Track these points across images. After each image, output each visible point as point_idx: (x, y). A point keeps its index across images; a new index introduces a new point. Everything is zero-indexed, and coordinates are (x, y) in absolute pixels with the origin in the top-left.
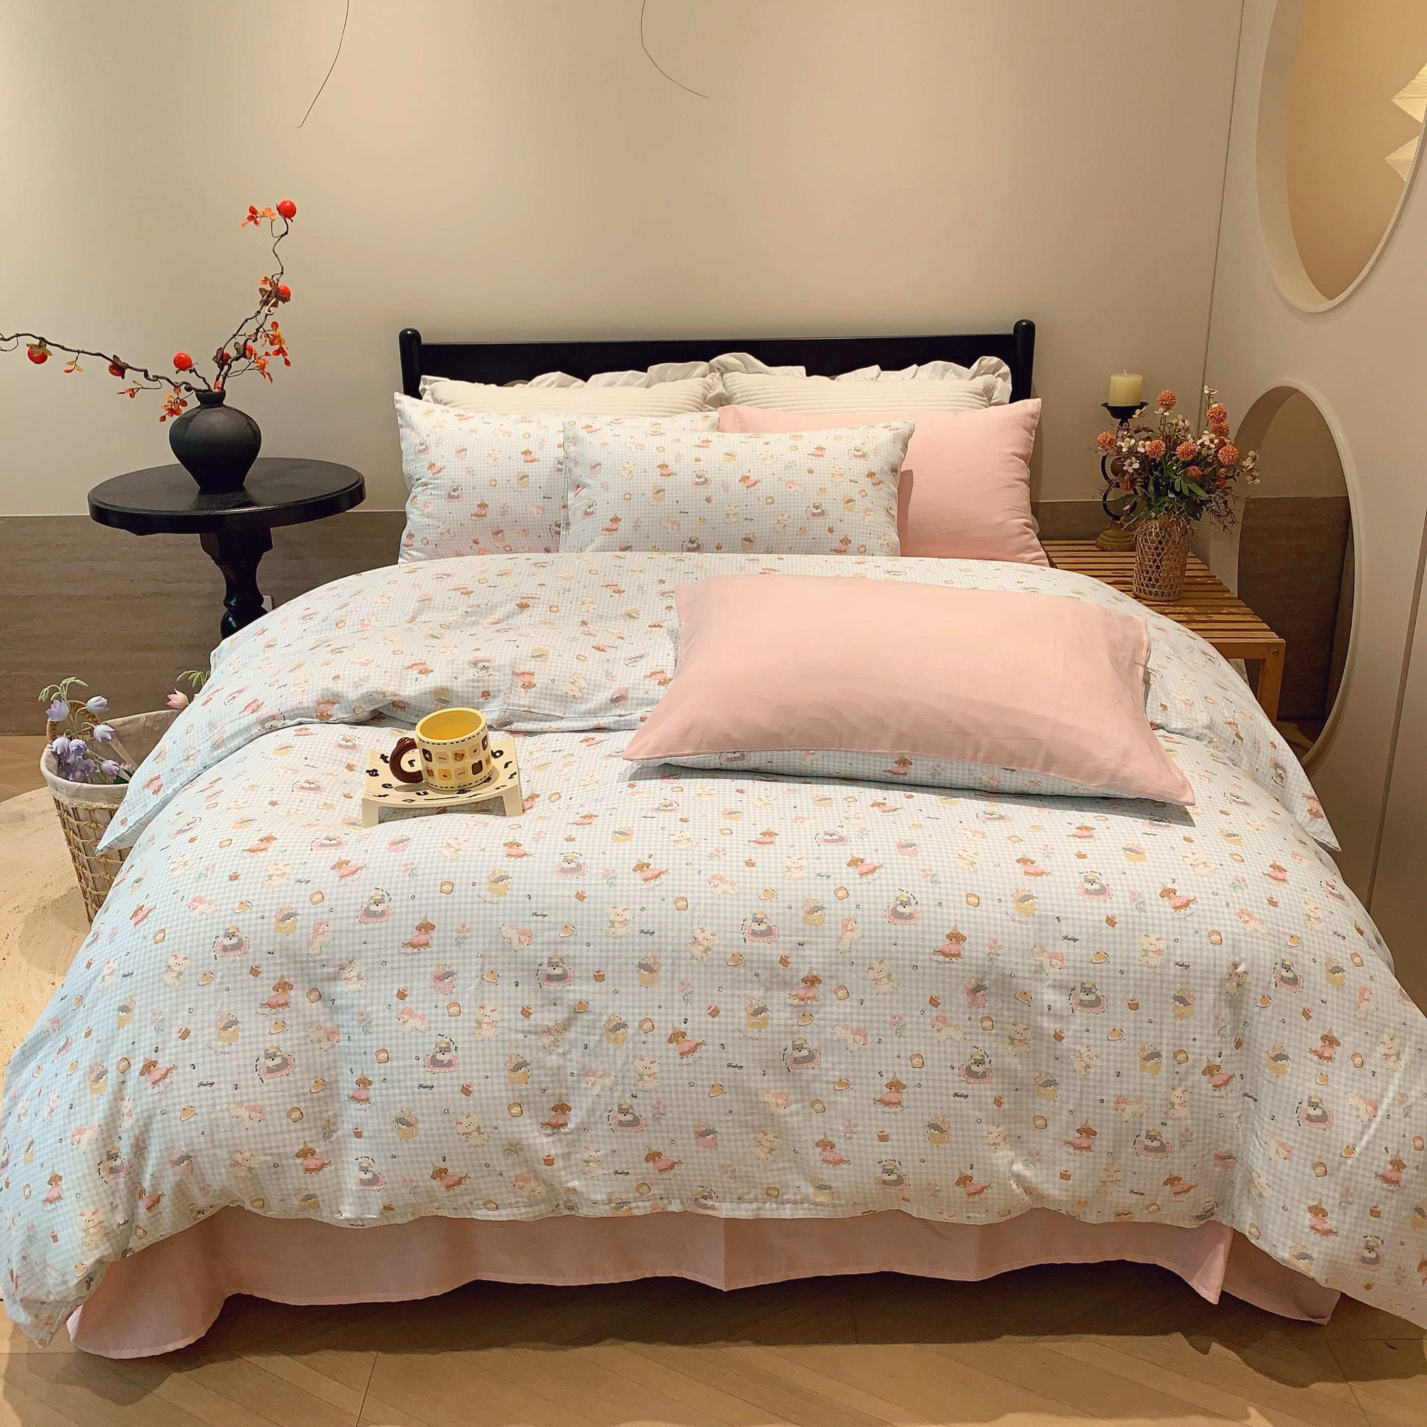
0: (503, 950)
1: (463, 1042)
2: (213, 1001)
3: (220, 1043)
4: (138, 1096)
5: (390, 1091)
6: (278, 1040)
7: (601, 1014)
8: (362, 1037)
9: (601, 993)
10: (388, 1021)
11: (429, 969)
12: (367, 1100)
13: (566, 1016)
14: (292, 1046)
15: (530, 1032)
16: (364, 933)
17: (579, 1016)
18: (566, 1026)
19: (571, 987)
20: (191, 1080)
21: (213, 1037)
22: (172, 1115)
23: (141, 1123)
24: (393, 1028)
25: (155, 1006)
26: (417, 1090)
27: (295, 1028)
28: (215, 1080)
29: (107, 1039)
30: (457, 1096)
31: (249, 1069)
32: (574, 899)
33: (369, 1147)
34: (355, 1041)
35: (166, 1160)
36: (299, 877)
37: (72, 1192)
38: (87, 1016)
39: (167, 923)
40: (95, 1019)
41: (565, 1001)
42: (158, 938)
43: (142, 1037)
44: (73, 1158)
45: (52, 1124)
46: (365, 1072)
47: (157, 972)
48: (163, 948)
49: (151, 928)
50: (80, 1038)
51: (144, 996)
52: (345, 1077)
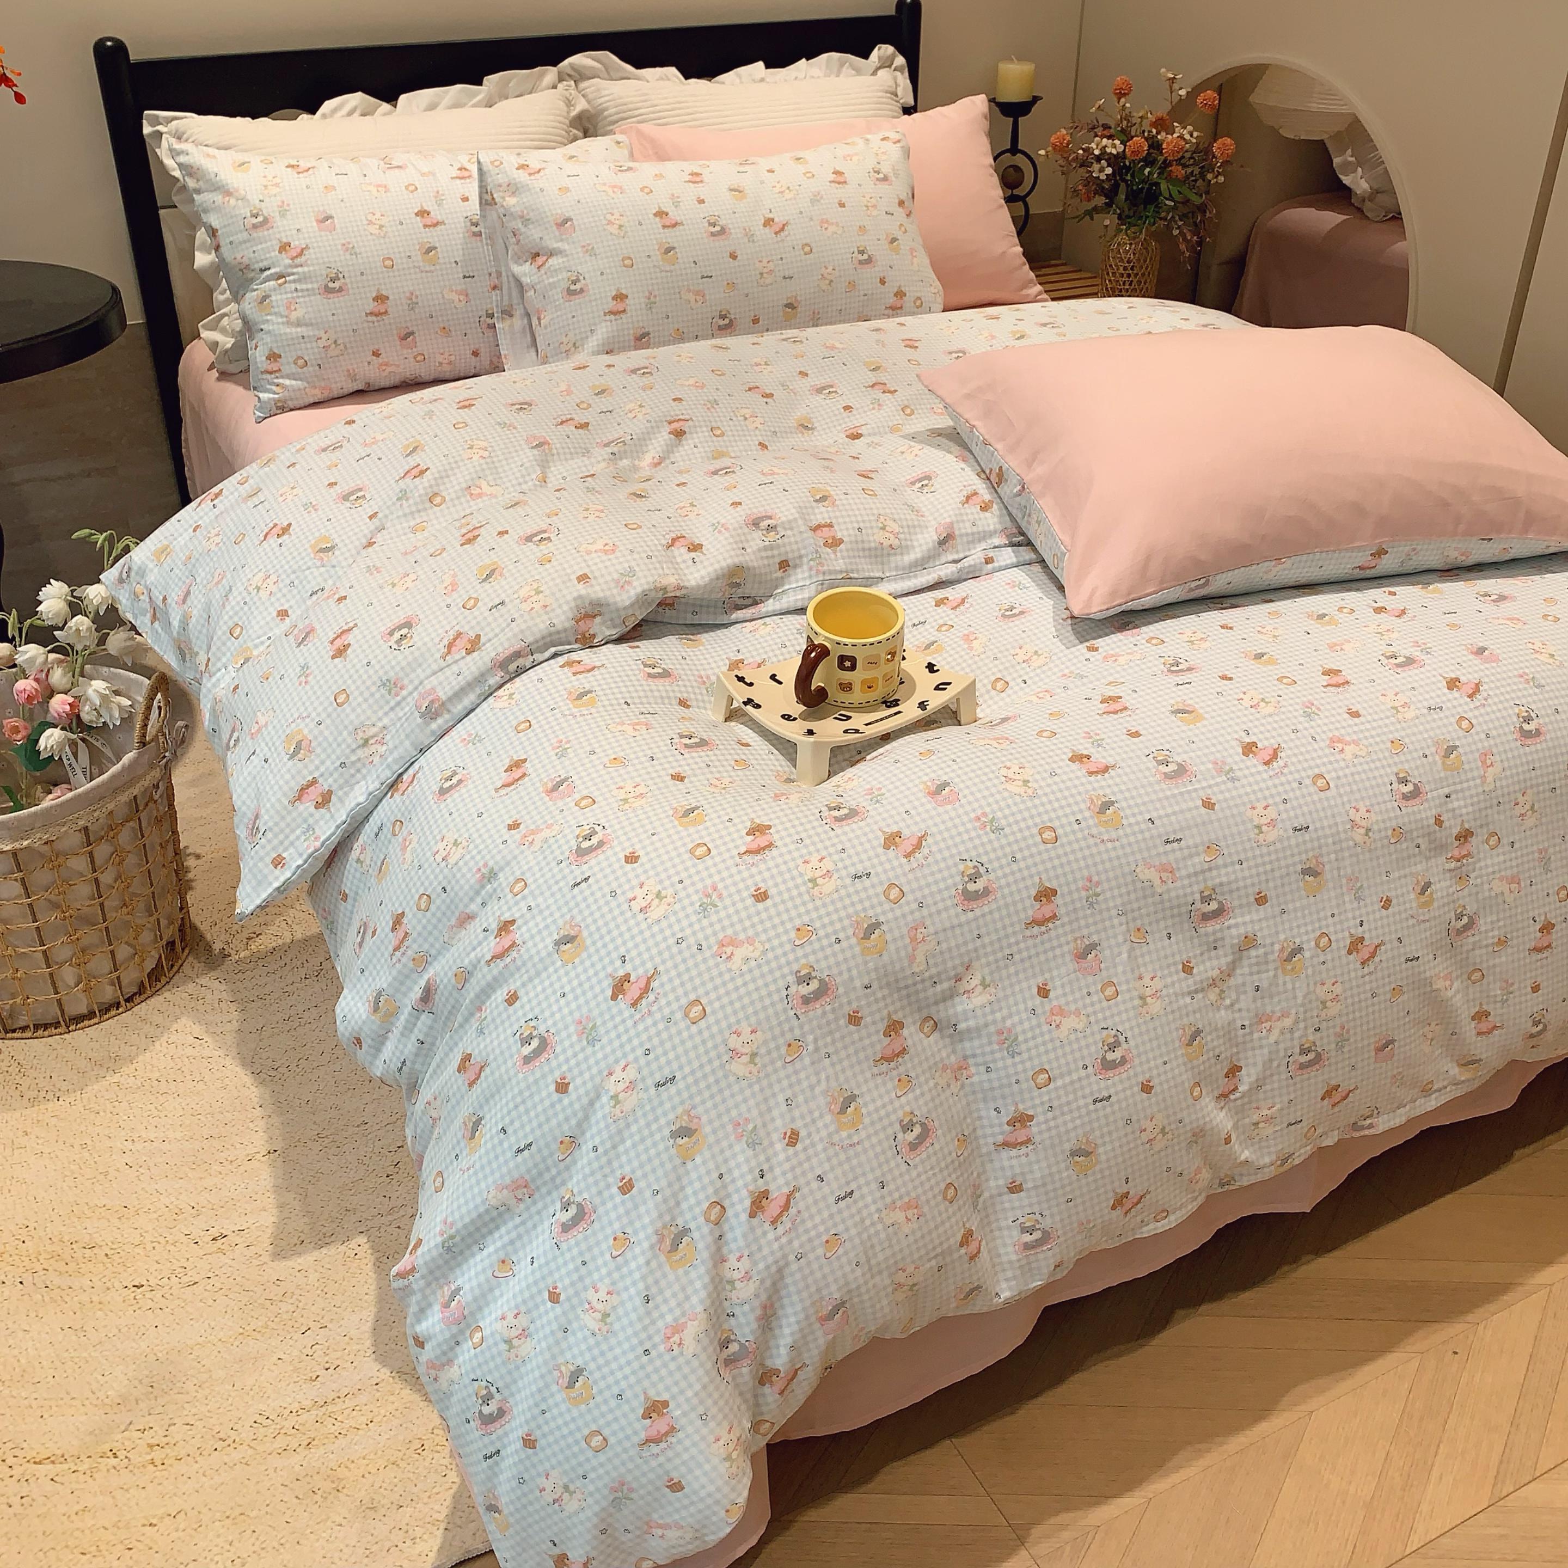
0: (1145, 897)
1: (1131, 1028)
2: (814, 1079)
3: (844, 1134)
4: (754, 1247)
5: (1060, 1121)
6: (908, 1103)
7: (1272, 944)
8: (1009, 1061)
9: (1266, 919)
10: (1037, 1031)
11: (1066, 948)
12: (1028, 1141)
13: (1230, 958)
14: (926, 1104)
15: (1196, 992)
16: (974, 925)
17: (1244, 954)
18: (1229, 973)
19: (1232, 922)
20: (824, 1198)
21: (832, 1128)
22: (811, 1256)
23: (768, 1283)
24: (1047, 1037)
25: (734, 1113)
26: (1092, 1107)
27: (922, 1079)
28: (853, 1186)
29: (670, 1185)
30: (1138, 1098)
31: (889, 1154)
32: (1203, 810)
33: (1035, 1200)
34: (997, 1070)
35: (813, 1319)
36: (852, 871)
37: (693, 1415)
38: (609, 1162)
39: (695, 989)
40: (629, 1161)
41: (1227, 941)
42: (692, 1015)
43: (732, 1163)
44: (679, 1368)
45: (614, 1333)
46: (1021, 1107)
47: (716, 1063)
48: (708, 1027)
49: (669, 1004)
50: (612, 1197)
51: (709, 1104)
52: (985, 1122)
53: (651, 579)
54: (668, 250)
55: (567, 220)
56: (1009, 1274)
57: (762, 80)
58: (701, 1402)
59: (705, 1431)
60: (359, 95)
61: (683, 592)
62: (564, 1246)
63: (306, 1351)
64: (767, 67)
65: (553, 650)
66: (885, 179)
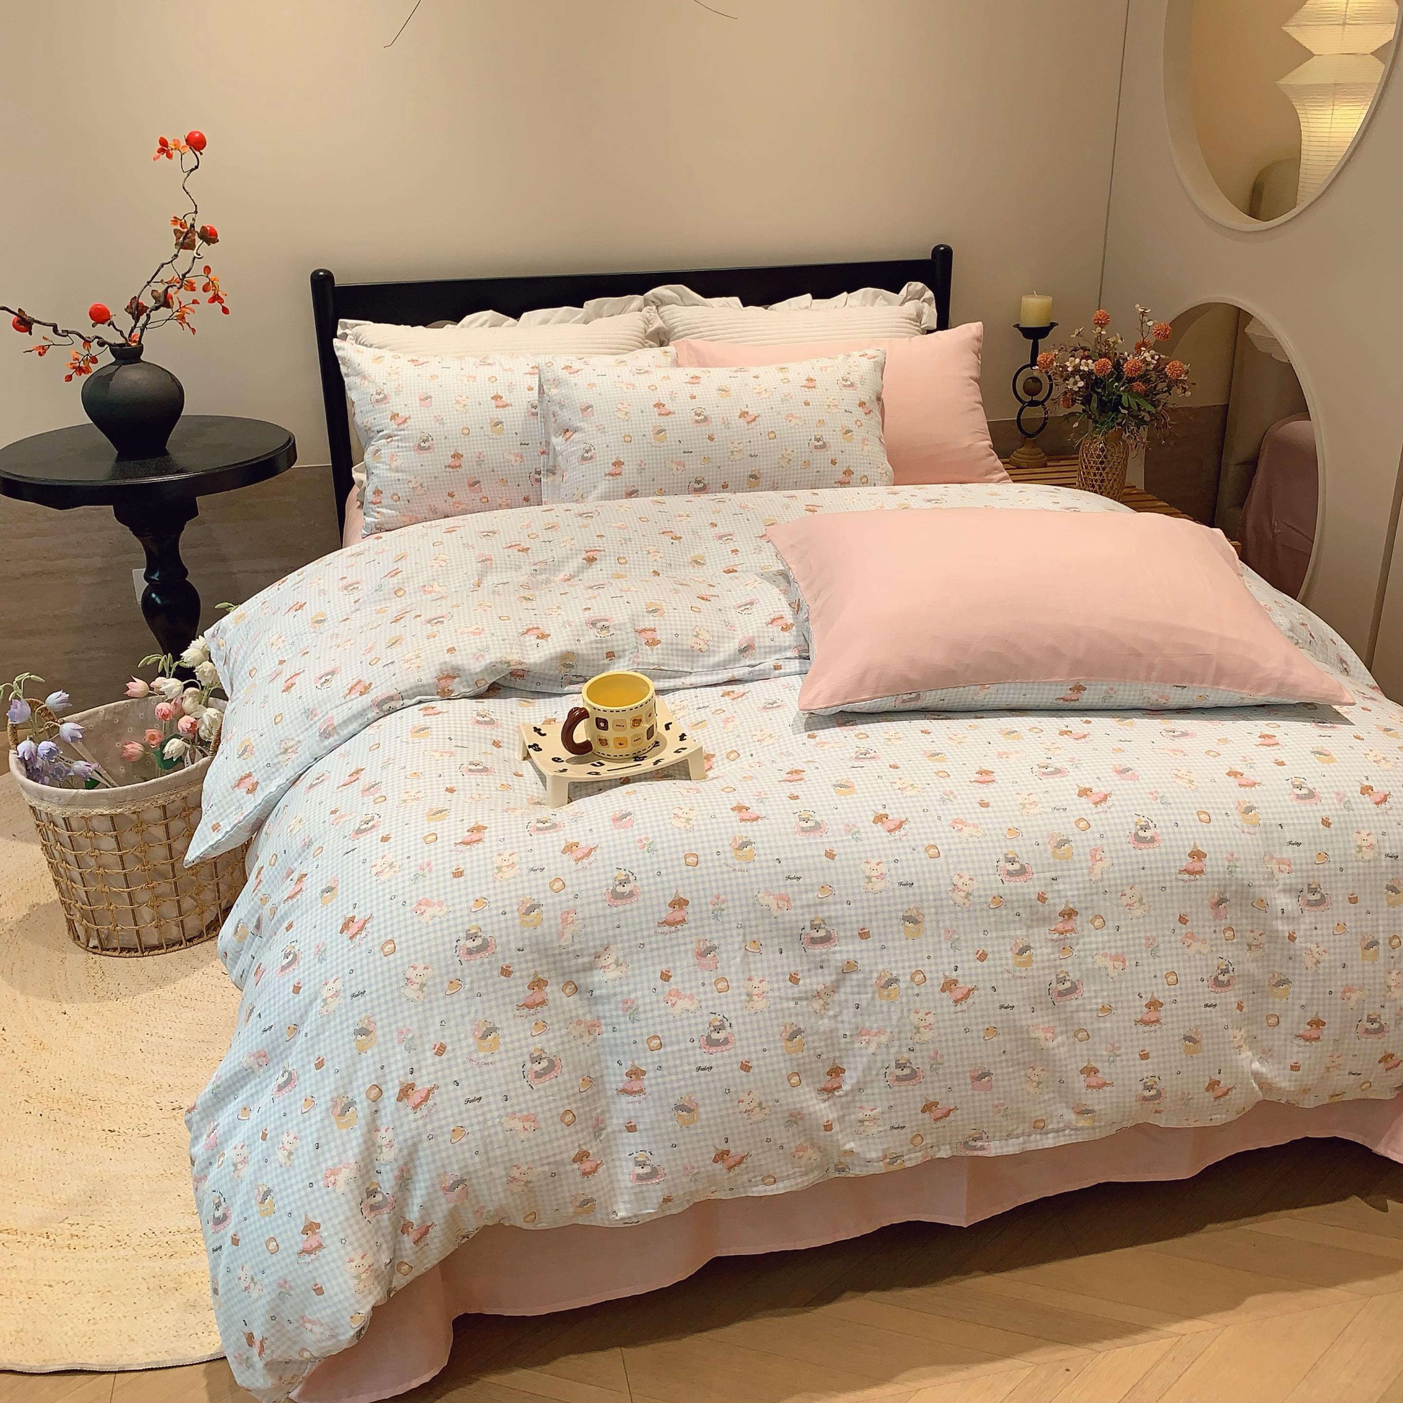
0: (763, 918)
1: (737, 1017)
2: (465, 1011)
3: (481, 1054)
4: (398, 1124)
5: (667, 1079)
6: (541, 1042)
7: (871, 972)
8: (630, 1025)
9: (868, 951)
10: (655, 1006)
11: (689, 947)
12: (641, 1091)
13: (834, 977)
14: (556, 1045)
15: (800, 999)
16: (615, 917)
17: (848, 976)
18: (835, 988)
19: (837, 948)
20: (457, 1098)
21: (473, 1048)
22: (440, 1139)
23: (405, 1152)
24: (663, 1012)
25: (401, 1024)
26: (695, 1073)
27: (556, 1026)
28: (482, 1094)
29: (347, 1067)
30: (736, 1074)
31: (516, 1076)
32: (824, 859)
33: (645, 1140)
34: (621, 1031)
35: (438, 1187)
36: (531, 865)
37: (335, 1239)
38: (313, 1046)
39: (392, 932)
40: (325, 1047)
41: (832, 963)
42: (386, 950)
43: (392, 1060)
44: (331, 1201)
45: (294, 1168)
46: (637, 1063)
47: (395, 987)
48: (395, 960)
49: (373, 940)
50: (310, 1071)
51: (384, 1015)
52: (611, 1071)
53: (499, 655)
54: (660, 431)
56: (626, 1198)
57: (807, 308)
58: (344, 1230)
59: (343, 1252)
60: (490, 312)
61: (523, 667)
62: (276, 1101)
64: (814, 298)
65: (419, 698)
66: (852, 385)
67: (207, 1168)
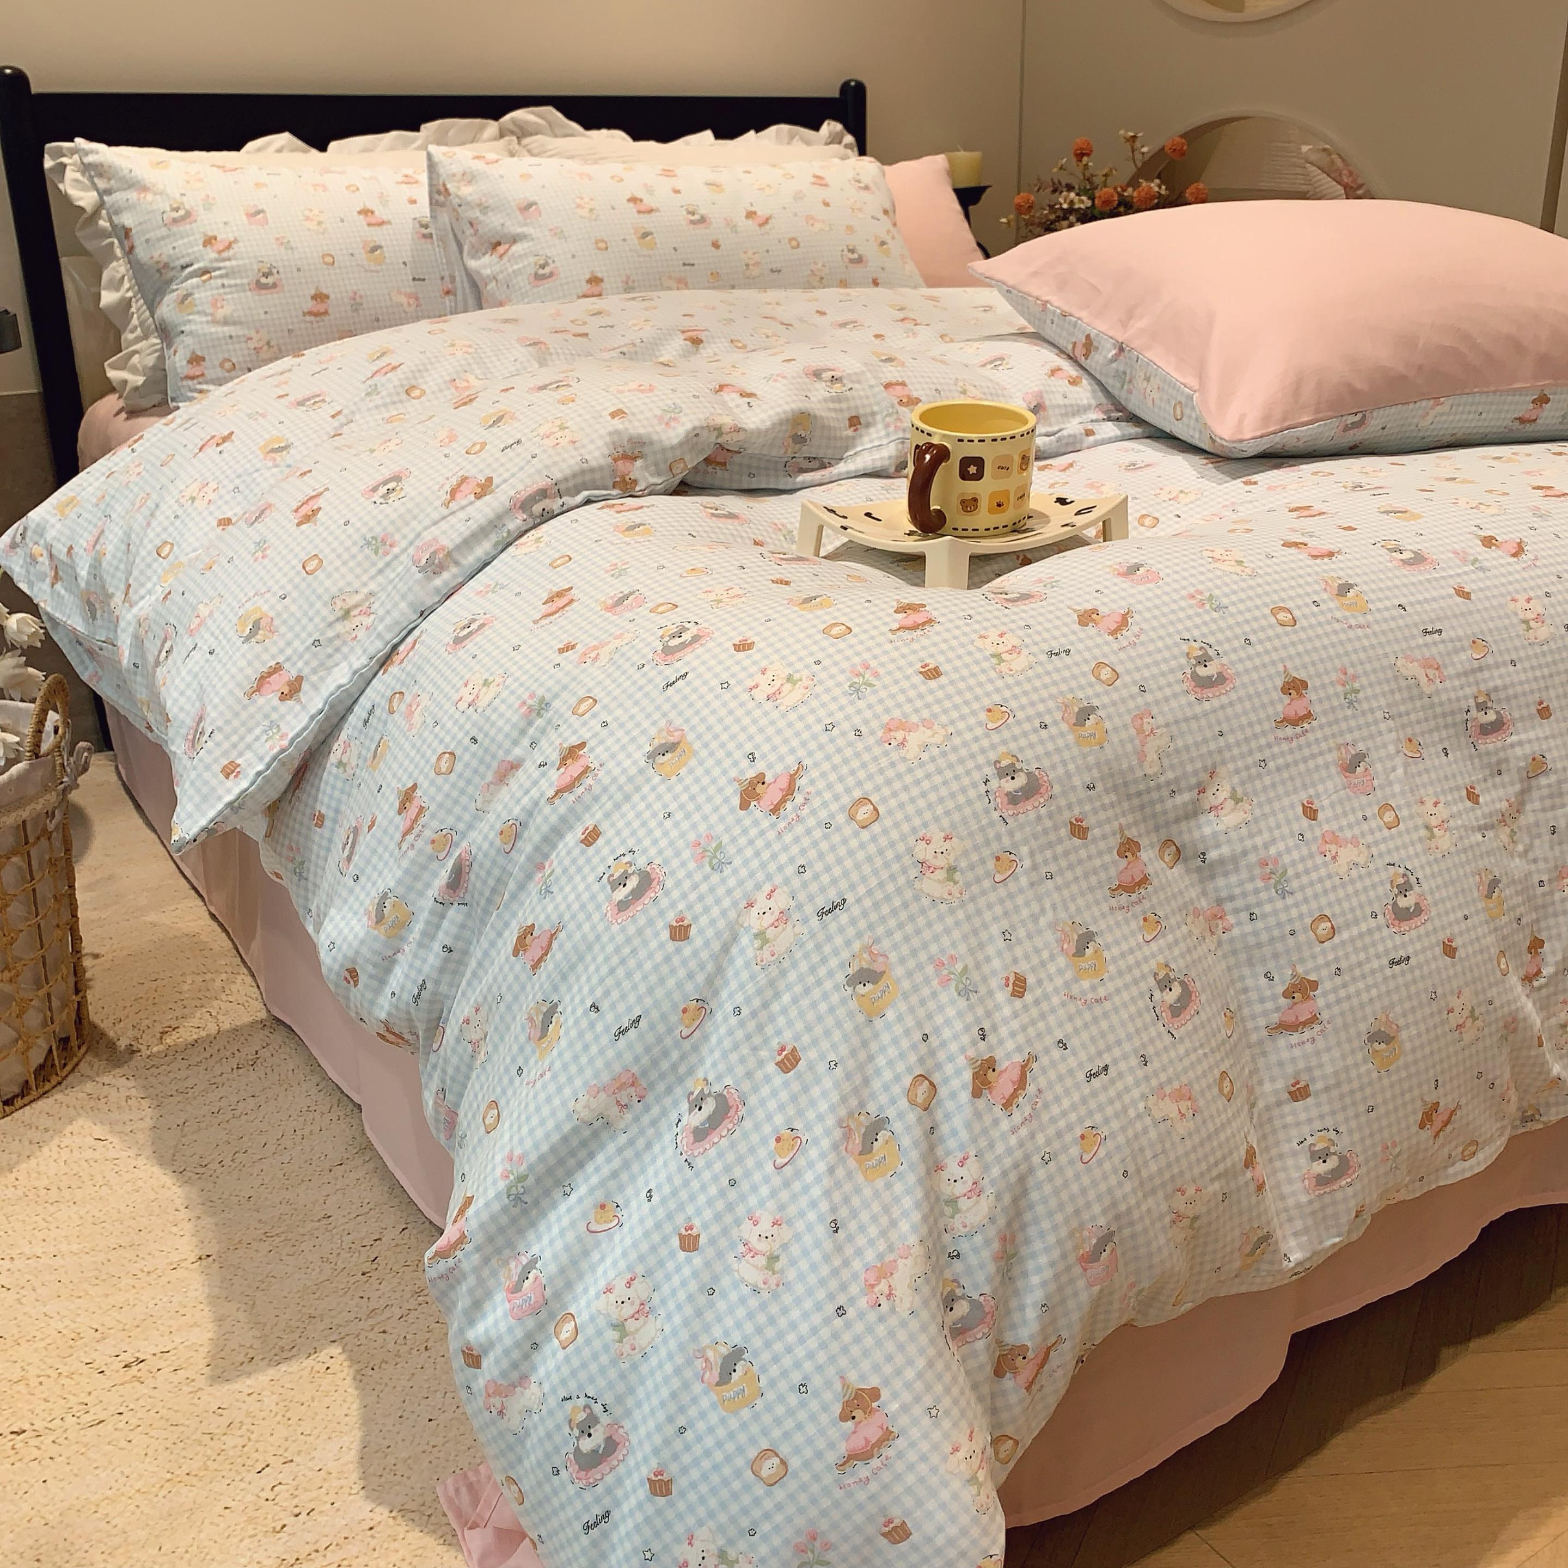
0: (1412, 699)
1: (1422, 867)
2: (1035, 907)
3: (1086, 984)
4: (983, 1143)
5: (1352, 989)
6: (1161, 951)
8: (1279, 904)
9: (1554, 736)
10: (1309, 863)
11: (1329, 757)
12: (1314, 1020)
13: (1518, 787)
14: (1182, 955)
15: (1486, 827)
16: (1212, 719)
17: (1534, 782)
18: (1518, 808)
19: (1514, 738)
20: (1071, 1073)
21: (1069, 975)
22: (1063, 1159)
23: (1007, 1199)
24: (1323, 872)
25: (934, 948)
26: (1388, 972)
27: (1173, 921)
28: (1107, 1059)
29: (853, 1053)
30: (1440, 963)
31: (1147, 1017)
32: (1458, 600)
33: (1326, 1108)
34: (1265, 916)
35: (1072, 1259)
36: (1046, 648)
37: (917, 1410)
38: (760, 1028)
39: (859, 784)
40: (790, 1024)
41: (1513, 764)
42: (860, 817)
43: (939, 1020)
44: (891, 1334)
45: (788, 1286)
46: (1300, 969)
47: (901, 880)
48: (885, 832)
49: (825, 804)
50: (768, 1079)
51: (898, 936)
52: (1254, 996)
53: (701, 417)
54: (645, 235)
55: (530, 205)
56: (1299, 1225)
58: (928, 1388)
59: (936, 1435)
60: (287, 137)
61: (741, 436)
62: (700, 1163)
63: (264, 1495)
65: (585, 493)
66: (867, 188)
67: (527, 1357)
